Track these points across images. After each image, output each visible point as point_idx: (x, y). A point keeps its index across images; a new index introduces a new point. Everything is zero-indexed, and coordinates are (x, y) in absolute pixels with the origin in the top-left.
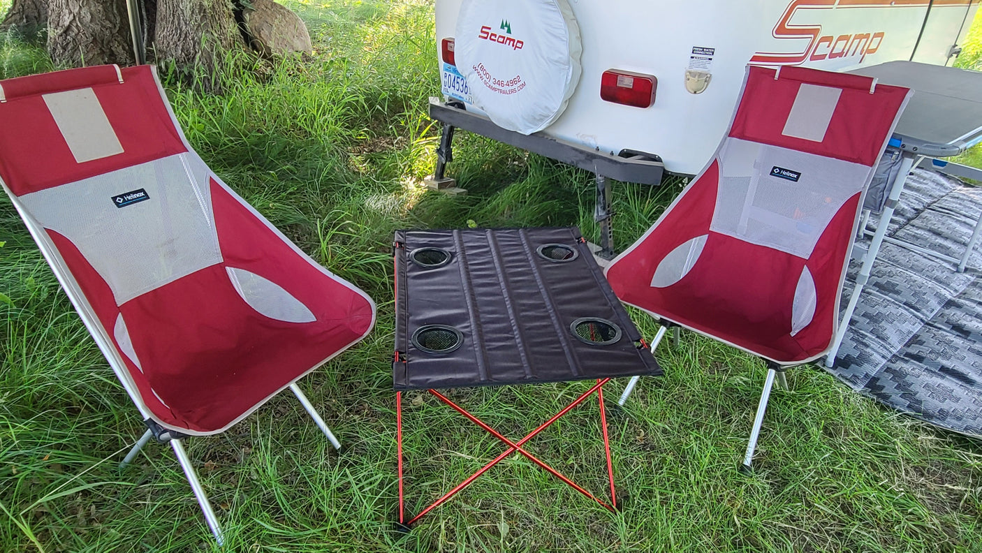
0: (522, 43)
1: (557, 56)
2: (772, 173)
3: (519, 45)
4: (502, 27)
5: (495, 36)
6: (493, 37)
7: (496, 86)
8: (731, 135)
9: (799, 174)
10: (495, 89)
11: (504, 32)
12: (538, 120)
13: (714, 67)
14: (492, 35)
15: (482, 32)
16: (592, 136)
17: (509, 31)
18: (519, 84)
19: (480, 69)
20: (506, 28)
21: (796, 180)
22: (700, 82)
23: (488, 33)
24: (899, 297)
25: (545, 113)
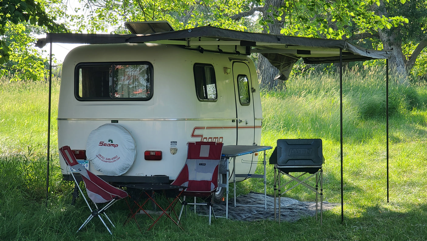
0: (118, 145)
1: (131, 148)
2: (200, 165)
3: (117, 146)
4: (109, 141)
5: (106, 144)
6: (105, 145)
7: (107, 160)
8: (188, 159)
9: (205, 164)
10: (106, 162)
11: (110, 143)
12: (125, 170)
13: (178, 146)
14: (105, 144)
15: (100, 143)
16: (142, 174)
17: (112, 142)
18: (117, 158)
19: (99, 156)
20: (111, 142)
21: (205, 165)
22: (174, 151)
23: (103, 144)
24: (245, 211)
25: (127, 166)
